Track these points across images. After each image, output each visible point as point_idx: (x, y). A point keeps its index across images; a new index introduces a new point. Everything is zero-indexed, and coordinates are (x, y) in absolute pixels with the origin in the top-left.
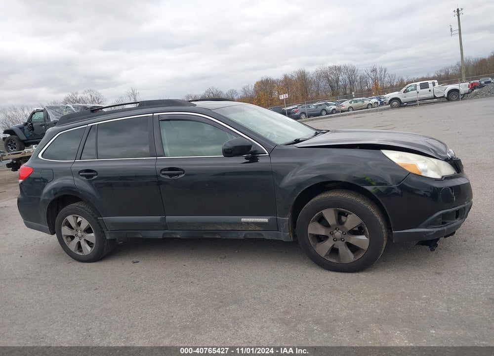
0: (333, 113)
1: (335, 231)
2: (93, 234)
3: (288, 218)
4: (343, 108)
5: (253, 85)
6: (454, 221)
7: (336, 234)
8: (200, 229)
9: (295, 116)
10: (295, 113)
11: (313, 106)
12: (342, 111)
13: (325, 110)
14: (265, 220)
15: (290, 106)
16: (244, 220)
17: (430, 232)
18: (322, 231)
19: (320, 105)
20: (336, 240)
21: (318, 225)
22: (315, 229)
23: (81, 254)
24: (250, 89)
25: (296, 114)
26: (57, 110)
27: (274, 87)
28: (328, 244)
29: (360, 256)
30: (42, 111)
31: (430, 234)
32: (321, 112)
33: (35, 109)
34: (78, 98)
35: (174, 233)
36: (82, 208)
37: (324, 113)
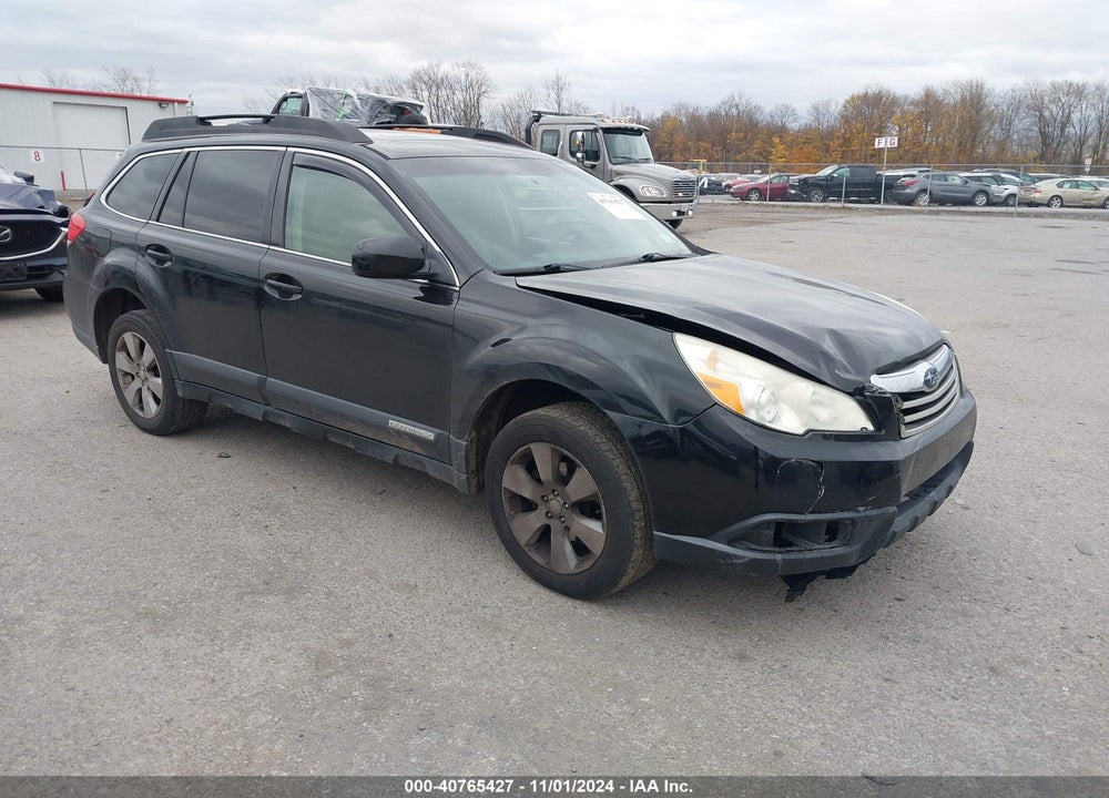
0: (1007, 206)
1: (552, 496)
2: (159, 380)
3: (465, 443)
4: (1037, 195)
5: (842, 102)
6: (817, 546)
7: (551, 503)
8: (320, 420)
9: (903, 194)
10: (904, 187)
11: (957, 178)
12: (1031, 204)
13: (985, 193)
14: (429, 435)
15: (899, 168)
16: (394, 423)
17: (735, 556)
18: (527, 491)
19: (979, 179)
20: (551, 517)
21: (522, 474)
22: (515, 480)
23: (140, 413)
24: (831, 111)
25: (908, 191)
26: (329, 100)
27: (893, 113)
28: (535, 521)
29: (587, 565)
30: (300, 97)
31: (736, 561)
32: (974, 196)
33: (290, 91)
34: (439, 77)
35: (283, 417)
36: (147, 322)
37: (982, 199)
